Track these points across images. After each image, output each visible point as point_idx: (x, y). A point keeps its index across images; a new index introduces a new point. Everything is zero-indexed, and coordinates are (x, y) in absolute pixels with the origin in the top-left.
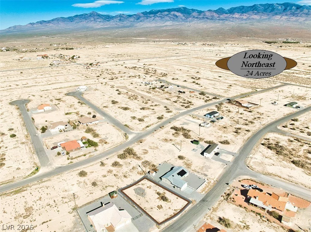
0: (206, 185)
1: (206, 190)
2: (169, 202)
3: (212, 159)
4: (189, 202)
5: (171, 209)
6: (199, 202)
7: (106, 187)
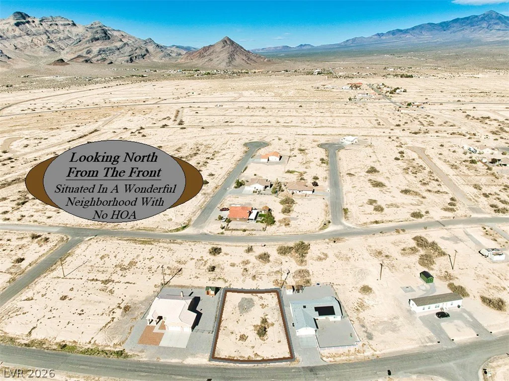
0: (349, 351)
1: (338, 359)
2: (262, 339)
3: (420, 318)
4: (292, 358)
5: (252, 350)
6: (303, 368)
7: (219, 278)
